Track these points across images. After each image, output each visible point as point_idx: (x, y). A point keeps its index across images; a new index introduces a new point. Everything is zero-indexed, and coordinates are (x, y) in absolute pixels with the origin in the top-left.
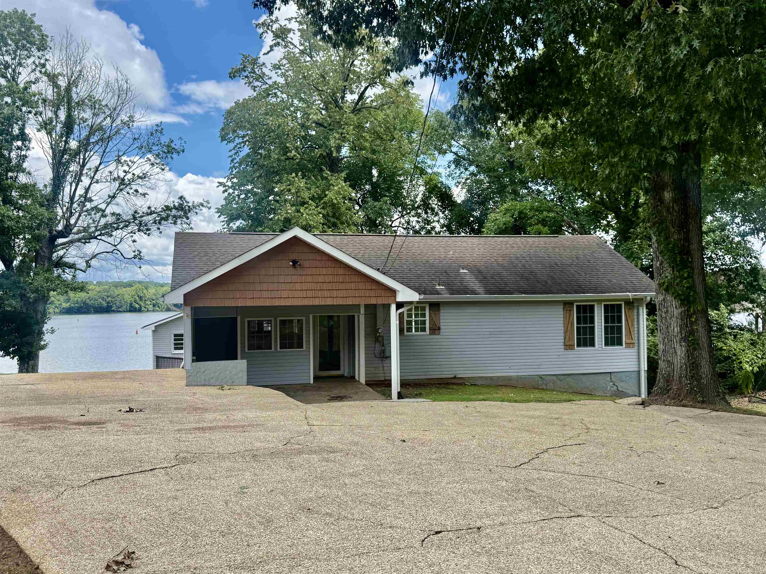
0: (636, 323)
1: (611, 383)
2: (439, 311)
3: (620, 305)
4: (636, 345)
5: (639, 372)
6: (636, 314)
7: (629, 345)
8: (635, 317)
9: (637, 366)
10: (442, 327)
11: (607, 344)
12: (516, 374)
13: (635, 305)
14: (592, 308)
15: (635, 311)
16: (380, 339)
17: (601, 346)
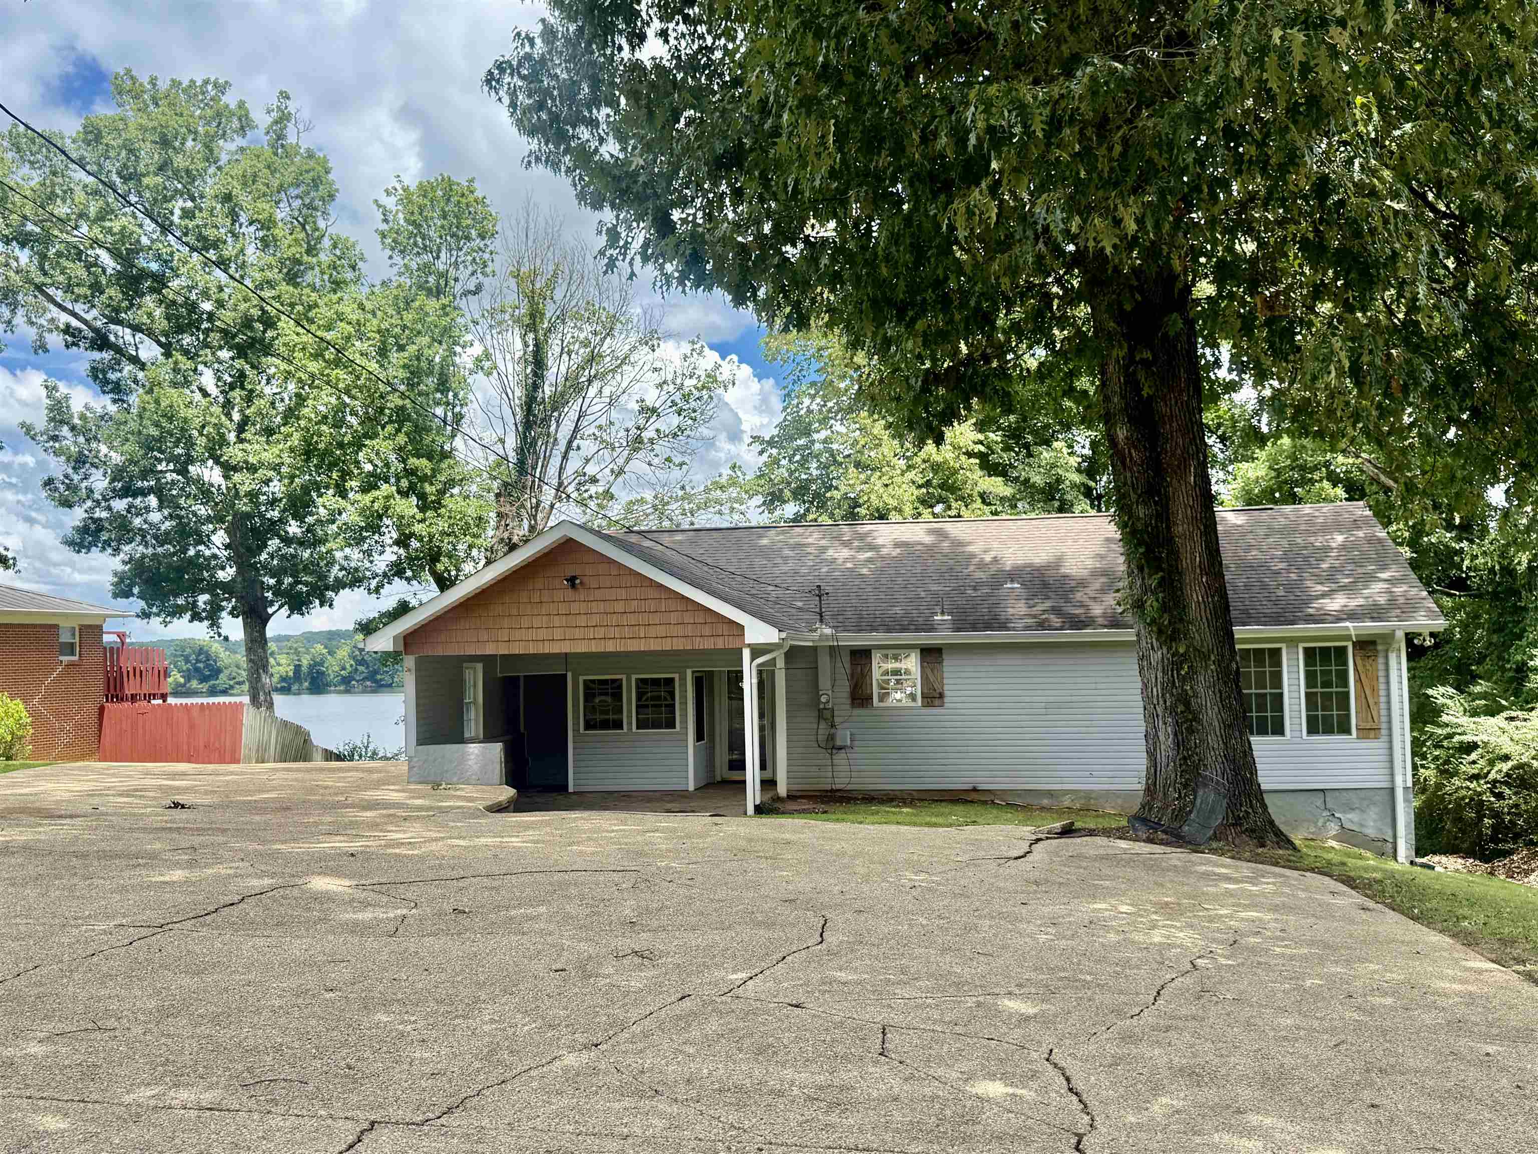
0: (1382, 686)
1: (1327, 813)
2: (941, 662)
3: (1345, 648)
4: (1384, 732)
5: (1392, 790)
6: (1381, 667)
7: (1368, 732)
8: (1381, 673)
9: (1388, 778)
10: (947, 693)
11: (1312, 729)
12: (1106, 787)
13: (1380, 648)
14: (1275, 654)
15: (1381, 660)
16: (827, 714)
17: (1298, 734)
